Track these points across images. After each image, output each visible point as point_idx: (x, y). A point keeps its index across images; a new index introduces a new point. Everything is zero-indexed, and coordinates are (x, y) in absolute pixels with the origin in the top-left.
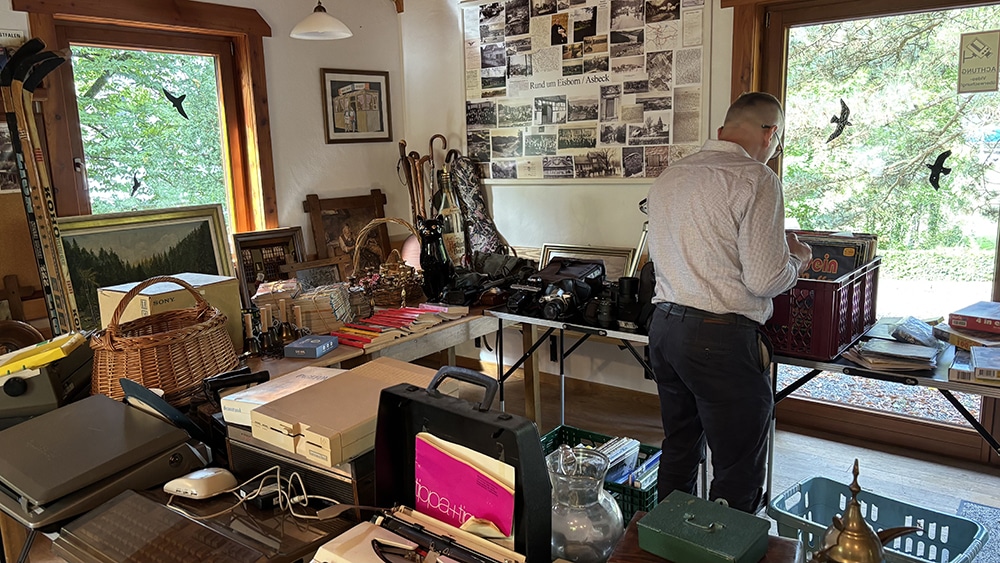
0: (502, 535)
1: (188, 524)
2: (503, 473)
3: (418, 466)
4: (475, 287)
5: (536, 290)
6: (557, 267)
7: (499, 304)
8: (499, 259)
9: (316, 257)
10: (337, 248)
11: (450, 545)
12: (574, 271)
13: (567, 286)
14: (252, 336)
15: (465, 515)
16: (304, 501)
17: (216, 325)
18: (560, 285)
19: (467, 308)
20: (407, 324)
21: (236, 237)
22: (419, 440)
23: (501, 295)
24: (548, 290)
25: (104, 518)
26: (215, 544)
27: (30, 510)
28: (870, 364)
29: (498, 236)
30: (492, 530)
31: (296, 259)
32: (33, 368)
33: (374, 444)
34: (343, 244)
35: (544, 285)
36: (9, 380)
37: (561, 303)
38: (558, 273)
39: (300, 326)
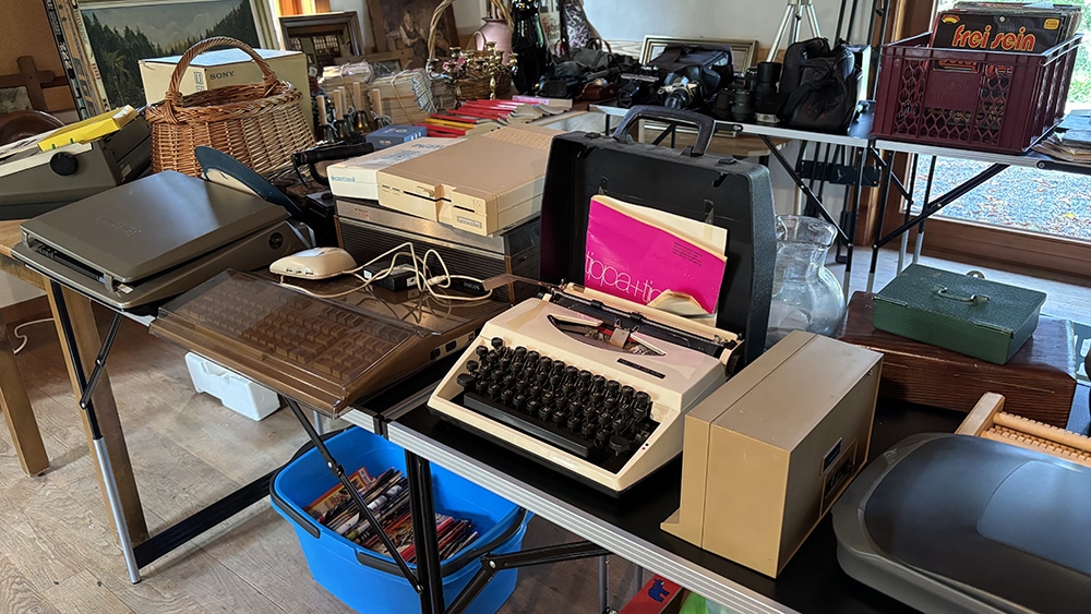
0: (705, 312)
1: (310, 303)
2: (711, 238)
3: (591, 237)
4: (576, 78)
5: (652, 79)
6: (676, 55)
7: (606, 98)
8: (591, 55)
9: (375, 50)
10: (398, 40)
11: (639, 322)
12: (697, 58)
13: (692, 74)
14: (327, 123)
15: (651, 291)
16: (445, 282)
17: (292, 99)
18: (682, 73)
19: (571, 101)
20: (504, 116)
21: (282, 20)
22: (595, 202)
23: (609, 88)
24: (668, 79)
25: (206, 298)
26: (351, 322)
27: (116, 290)
28: (1071, 155)
29: (589, 28)
30: (692, 306)
31: (352, 52)
32: (83, 142)
33: (540, 209)
34: (404, 36)
35: (662, 74)
36: (56, 155)
37: (686, 94)
38: (677, 61)
39: (380, 114)
